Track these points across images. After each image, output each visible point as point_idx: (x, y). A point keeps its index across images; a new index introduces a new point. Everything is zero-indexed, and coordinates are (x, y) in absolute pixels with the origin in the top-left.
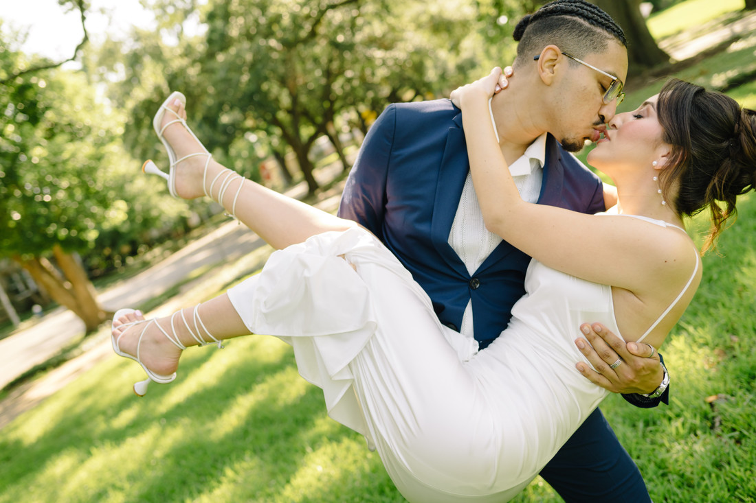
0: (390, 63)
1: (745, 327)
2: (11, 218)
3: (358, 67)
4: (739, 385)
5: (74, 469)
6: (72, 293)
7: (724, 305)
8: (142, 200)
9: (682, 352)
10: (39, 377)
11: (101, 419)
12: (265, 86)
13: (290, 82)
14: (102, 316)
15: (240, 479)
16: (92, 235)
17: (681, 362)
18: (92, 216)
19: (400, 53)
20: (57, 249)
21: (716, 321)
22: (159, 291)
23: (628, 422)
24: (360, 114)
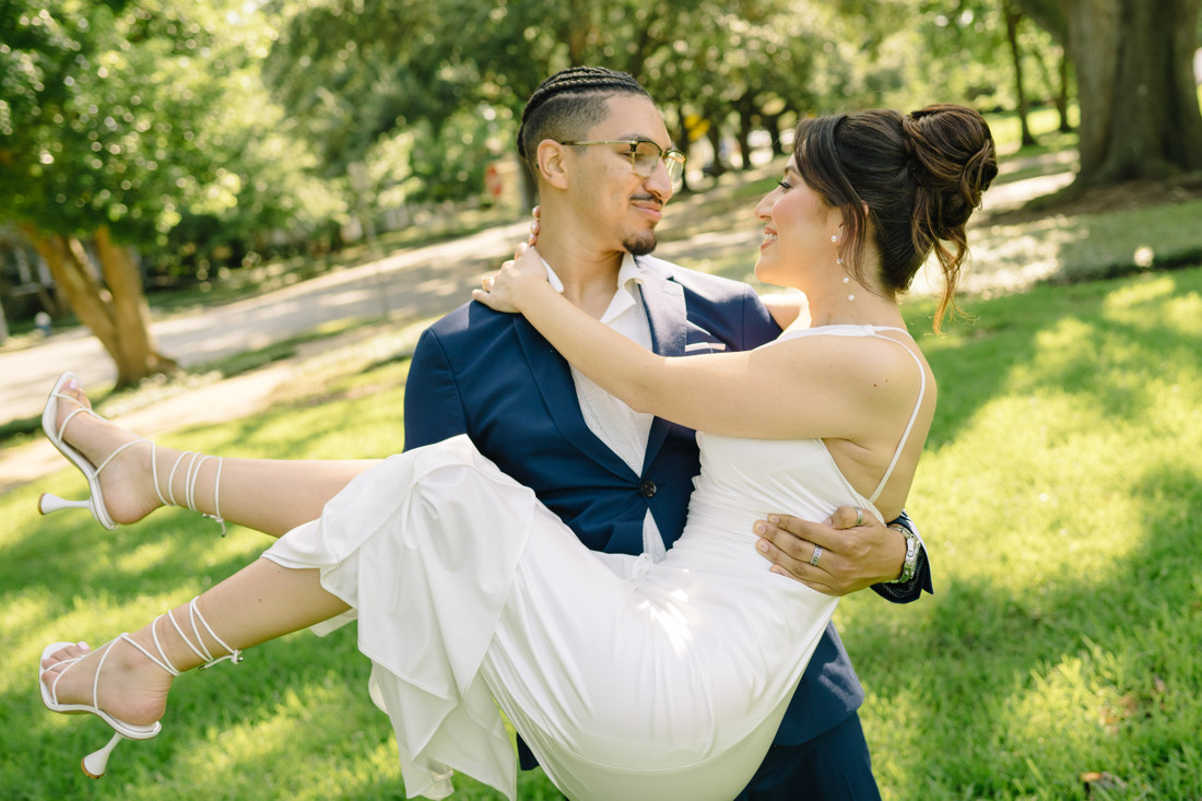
0: (754, 45)
1: (1180, 670)
2: (37, 160)
3: (697, 40)
4: (1140, 764)
5: (38, 625)
6: (110, 312)
7: (1160, 624)
8: (271, 174)
9: (1071, 686)
10: (18, 444)
11: (105, 547)
12: (530, 33)
13: (576, 36)
14: (152, 362)
15: (307, 715)
16: (169, 218)
17: (1065, 702)
18: (177, 193)
19: (775, 34)
20: (103, 233)
21: (1141, 649)
22: (260, 341)
23: (949, 781)
24: (682, 119)
